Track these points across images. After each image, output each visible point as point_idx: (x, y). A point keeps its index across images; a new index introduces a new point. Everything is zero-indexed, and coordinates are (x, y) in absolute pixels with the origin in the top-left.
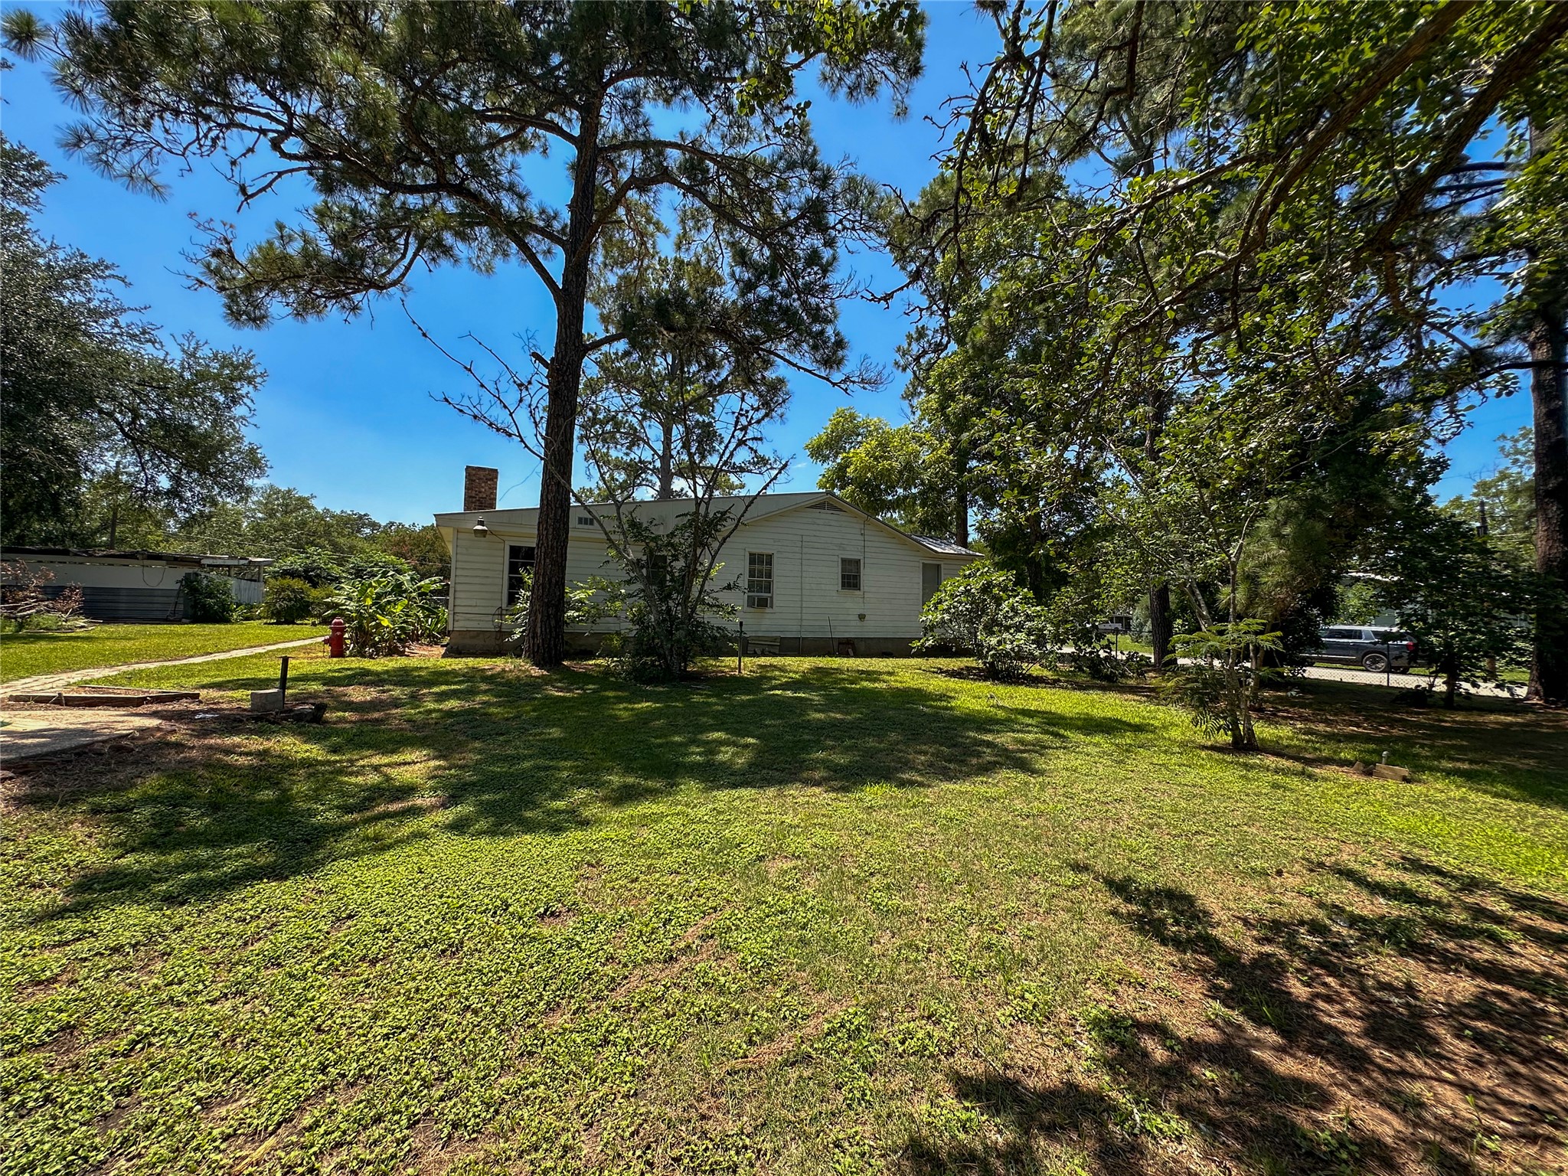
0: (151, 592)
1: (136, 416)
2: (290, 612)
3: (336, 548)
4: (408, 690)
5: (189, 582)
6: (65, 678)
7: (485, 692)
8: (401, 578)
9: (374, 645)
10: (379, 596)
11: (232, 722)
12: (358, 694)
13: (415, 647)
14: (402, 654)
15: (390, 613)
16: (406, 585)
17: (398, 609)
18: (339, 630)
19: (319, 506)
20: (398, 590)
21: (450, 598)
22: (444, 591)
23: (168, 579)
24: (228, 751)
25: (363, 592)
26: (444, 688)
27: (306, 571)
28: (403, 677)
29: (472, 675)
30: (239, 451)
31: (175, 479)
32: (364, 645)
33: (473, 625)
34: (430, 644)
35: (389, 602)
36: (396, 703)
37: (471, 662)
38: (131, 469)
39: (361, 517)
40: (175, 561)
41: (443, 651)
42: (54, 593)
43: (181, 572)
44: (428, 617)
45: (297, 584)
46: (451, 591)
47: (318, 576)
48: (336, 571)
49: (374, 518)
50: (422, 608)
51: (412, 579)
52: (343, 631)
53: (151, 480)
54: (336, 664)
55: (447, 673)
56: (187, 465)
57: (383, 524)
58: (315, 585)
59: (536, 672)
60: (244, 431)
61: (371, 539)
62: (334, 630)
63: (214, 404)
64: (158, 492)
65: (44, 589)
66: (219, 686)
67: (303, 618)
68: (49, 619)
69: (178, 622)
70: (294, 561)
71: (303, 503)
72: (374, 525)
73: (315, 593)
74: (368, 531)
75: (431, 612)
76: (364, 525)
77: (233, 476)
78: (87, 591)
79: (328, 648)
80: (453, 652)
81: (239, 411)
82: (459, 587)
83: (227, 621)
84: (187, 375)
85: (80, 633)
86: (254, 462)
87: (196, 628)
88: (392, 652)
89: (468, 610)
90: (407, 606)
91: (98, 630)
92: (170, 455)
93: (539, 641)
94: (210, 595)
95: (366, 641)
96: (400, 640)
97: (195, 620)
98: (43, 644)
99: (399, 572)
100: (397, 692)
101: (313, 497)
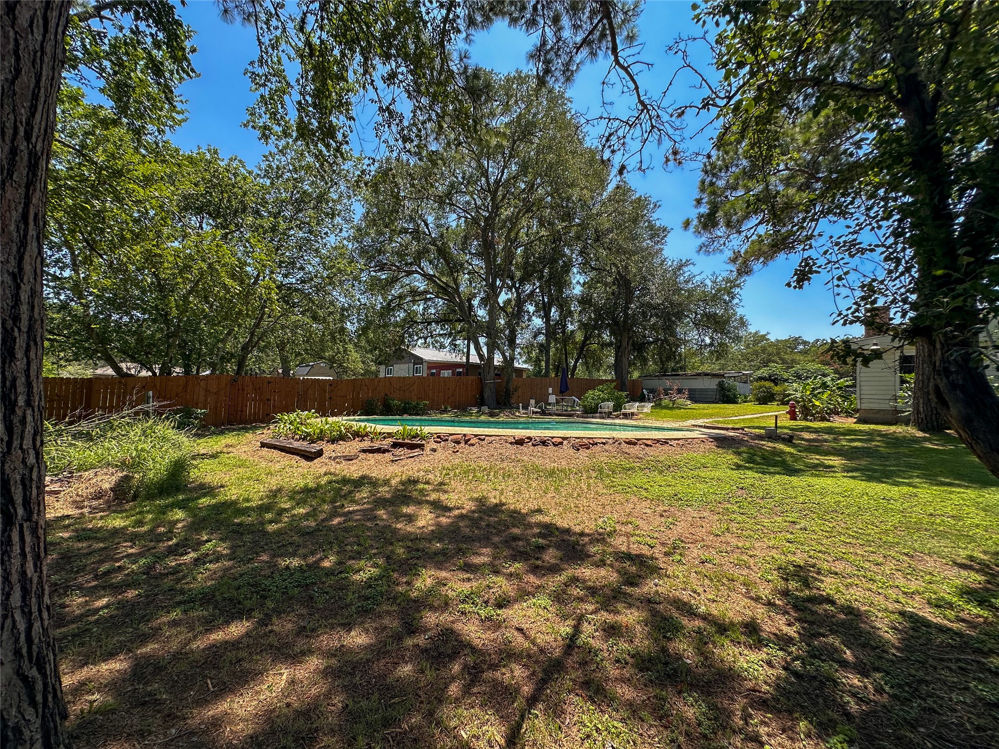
0: (706, 390)
1: (696, 314)
2: (765, 399)
3: (784, 361)
4: (832, 436)
5: (721, 385)
6: (702, 420)
7: (879, 441)
8: (825, 379)
9: (813, 415)
10: (814, 389)
11: (760, 437)
12: (806, 436)
13: (836, 418)
14: (829, 421)
15: (820, 399)
16: (829, 383)
17: (825, 396)
18: (793, 407)
19: (772, 338)
20: (824, 386)
21: (858, 389)
22: (854, 386)
23: (712, 384)
24: (763, 445)
25: (804, 388)
26: (853, 437)
27: (770, 377)
28: (829, 431)
29: (871, 433)
30: (736, 320)
31: (711, 338)
32: (806, 415)
33: (875, 406)
34: (847, 417)
35: (819, 393)
36: (826, 441)
37: (872, 427)
38: (696, 337)
39: (796, 339)
40: (715, 376)
41: (855, 420)
42: (680, 391)
43: (716, 381)
44: (844, 401)
45: (768, 384)
46: (858, 386)
47: (776, 379)
48: (786, 376)
49: (805, 338)
50: (840, 396)
51: (832, 380)
52: (795, 407)
53: (703, 341)
54: (793, 423)
55: (856, 431)
56: (715, 331)
57: (811, 341)
58: (776, 384)
59: (920, 434)
60: (737, 310)
61: (805, 353)
62: (791, 407)
63: (725, 300)
64: (706, 345)
65: (678, 390)
66: (748, 427)
67: (771, 401)
68: (681, 401)
69: (717, 403)
70: (763, 372)
71: (764, 337)
72: (805, 343)
73: (777, 389)
74: (801, 347)
75: (845, 398)
76: (799, 344)
77: (734, 332)
78: (690, 390)
79: (789, 416)
80: (861, 421)
81: (736, 301)
82: (862, 383)
83: (737, 403)
84: (713, 292)
85: (689, 407)
86: (743, 323)
87: (726, 405)
88: (823, 419)
89: (871, 397)
90: (830, 395)
91: (694, 406)
92: (708, 328)
93: (923, 416)
94: (729, 391)
95: (807, 413)
96: (827, 413)
97: (724, 402)
98: (682, 410)
99: (825, 375)
100: (826, 437)
101: (768, 333)
